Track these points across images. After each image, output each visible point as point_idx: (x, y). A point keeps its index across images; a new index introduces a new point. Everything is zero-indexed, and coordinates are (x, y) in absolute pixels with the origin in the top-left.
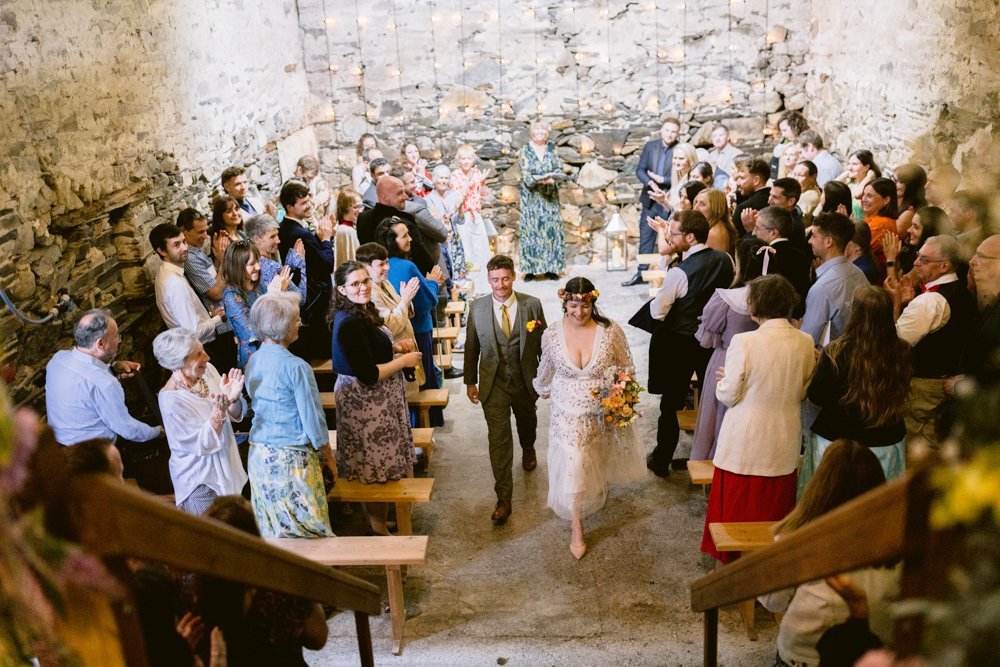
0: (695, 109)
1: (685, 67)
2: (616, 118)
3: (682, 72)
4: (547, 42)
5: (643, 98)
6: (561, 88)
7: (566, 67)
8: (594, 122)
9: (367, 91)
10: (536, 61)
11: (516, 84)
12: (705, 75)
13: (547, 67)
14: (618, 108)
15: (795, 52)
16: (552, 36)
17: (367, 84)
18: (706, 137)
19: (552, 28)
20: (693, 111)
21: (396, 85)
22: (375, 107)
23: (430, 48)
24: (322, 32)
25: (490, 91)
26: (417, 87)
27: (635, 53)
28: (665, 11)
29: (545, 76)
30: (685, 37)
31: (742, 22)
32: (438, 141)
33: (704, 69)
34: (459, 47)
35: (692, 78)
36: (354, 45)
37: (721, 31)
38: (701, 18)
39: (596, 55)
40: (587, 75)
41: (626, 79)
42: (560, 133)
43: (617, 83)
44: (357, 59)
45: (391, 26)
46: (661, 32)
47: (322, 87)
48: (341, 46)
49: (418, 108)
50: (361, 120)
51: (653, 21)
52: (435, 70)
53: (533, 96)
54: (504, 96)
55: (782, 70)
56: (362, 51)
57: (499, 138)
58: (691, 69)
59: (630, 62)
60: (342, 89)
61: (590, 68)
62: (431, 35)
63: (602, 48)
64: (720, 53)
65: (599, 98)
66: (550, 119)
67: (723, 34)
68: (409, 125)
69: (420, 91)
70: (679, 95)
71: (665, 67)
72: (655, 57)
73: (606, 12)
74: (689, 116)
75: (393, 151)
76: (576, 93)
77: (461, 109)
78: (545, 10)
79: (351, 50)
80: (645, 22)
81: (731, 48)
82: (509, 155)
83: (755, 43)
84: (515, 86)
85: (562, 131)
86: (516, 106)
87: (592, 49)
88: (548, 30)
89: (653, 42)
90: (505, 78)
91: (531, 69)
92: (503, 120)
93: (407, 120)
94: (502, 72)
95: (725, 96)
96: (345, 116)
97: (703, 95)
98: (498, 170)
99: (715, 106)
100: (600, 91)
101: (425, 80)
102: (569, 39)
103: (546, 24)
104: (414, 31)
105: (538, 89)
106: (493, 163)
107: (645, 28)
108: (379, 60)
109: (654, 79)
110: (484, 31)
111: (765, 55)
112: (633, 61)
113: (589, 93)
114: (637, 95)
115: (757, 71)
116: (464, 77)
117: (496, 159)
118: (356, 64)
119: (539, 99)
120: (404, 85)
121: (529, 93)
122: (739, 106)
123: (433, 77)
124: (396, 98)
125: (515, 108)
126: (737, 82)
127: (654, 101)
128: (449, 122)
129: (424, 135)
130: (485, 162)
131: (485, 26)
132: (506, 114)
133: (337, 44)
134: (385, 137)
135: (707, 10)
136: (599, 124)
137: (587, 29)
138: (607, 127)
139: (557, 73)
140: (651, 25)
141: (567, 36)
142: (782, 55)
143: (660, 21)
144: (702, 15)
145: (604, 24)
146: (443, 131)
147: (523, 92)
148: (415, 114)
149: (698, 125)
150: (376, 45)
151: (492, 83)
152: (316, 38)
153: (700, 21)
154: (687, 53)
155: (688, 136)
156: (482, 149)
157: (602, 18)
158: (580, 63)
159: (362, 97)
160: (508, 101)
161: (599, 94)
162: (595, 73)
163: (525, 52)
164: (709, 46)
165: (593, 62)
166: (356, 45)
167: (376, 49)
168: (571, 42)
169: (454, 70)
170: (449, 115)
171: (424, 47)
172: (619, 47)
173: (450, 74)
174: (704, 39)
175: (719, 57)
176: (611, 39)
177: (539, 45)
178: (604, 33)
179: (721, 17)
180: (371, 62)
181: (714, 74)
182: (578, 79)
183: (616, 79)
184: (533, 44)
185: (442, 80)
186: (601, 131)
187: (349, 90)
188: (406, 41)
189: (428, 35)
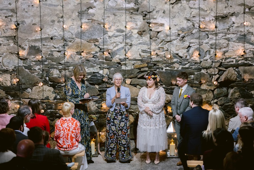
0: (222, 59)
1: (216, 34)
2: (174, 63)
3: (215, 38)
4: (132, 16)
5: (190, 52)
6: (140, 43)
7: (144, 31)
8: (160, 65)
9: (19, 39)
10: (126, 27)
11: (113, 40)
12: (228, 40)
13: (132, 31)
14: (175, 57)
16: (136, 12)
17: (20, 35)
18: (229, 77)
19: (136, 7)
20: (221, 61)
21: (38, 36)
22: (24, 49)
23: (61, 15)
25: (97, 43)
26: (52, 38)
27: (185, 24)
29: (131, 36)
30: (216, 16)
31: (252, 9)
32: (63, 72)
33: (228, 36)
34: (78, 16)
35: (220, 41)
36: (12, 11)
37: (238, 13)
38: (227, 5)
39: (162, 25)
40: (156, 37)
42: (139, 70)
43: (175, 42)
44: (14, 19)
46: (202, 13)
48: (5, 11)
49: (51, 51)
50: (14, 57)
51: (197, 6)
53: (123, 48)
54: (105, 47)
56: (18, 15)
57: (101, 72)
58: (220, 35)
59: (182, 30)
60: (4, 37)
61: (158, 32)
62: (62, 8)
63: (166, 21)
64: (238, 27)
65: (163, 51)
66: (133, 62)
67: (240, 15)
68: (46, 61)
69: (54, 41)
70: (212, 51)
71: (204, 34)
72: (198, 27)
74: (218, 64)
75: (34, 77)
76: (149, 47)
77: (79, 53)
79: (11, 14)
80: (192, 6)
81: (245, 24)
82: (107, 83)
84: (112, 41)
85: (140, 69)
86: (113, 53)
87: (160, 20)
88: (133, 9)
89: (197, 19)
90: (106, 36)
91: (122, 31)
92: (104, 61)
93: (44, 58)
94: (105, 32)
95: (241, 52)
96: (5, 54)
97: (227, 51)
98: (100, 91)
99: (235, 58)
101: (56, 34)
102: (146, 15)
103: (132, 5)
104: (51, 5)
105: (127, 44)
106: (97, 87)
107: (192, 10)
108: (28, 21)
109: (197, 41)
110: (95, 7)
112: (185, 29)
113: (157, 47)
114: (186, 50)
116: (81, 34)
117: (99, 84)
118: (13, 23)
119: (127, 50)
120: (43, 36)
121: (121, 46)
122: (250, 59)
123: (61, 33)
124: (38, 44)
125: (112, 54)
126: (248, 44)
127: (196, 54)
128: (70, 61)
129: (54, 68)
130: (92, 86)
131: (95, 4)
132: (106, 57)
134: (29, 68)
136: (163, 66)
137: (157, 9)
138: (168, 68)
139: (137, 35)
140: (196, 9)
141: (144, 13)
143: (202, 6)
144: (228, 4)
145: (167, 7)
146: (66, 66)
147: (118, 45)
148: (49, 55)
149: (224, 69)
150: (26, 12)
151: (99, 39)
153: (226, 8)
154: (218, 26)
155: (218, 76)
156: (90, 78)
158: (153, 29)
159: (16, 43)
160: (108, 50)
161: (163, 48)
162: (161, 36)
163: (119, 21)
164: (231, 23)
165: (160, 29)
166: (14, 11)
167: (27, 14)
168: (147, 17)
169: (75, 30)
170: (71, 57)
171: (57, 15)
172: (176, 21)
173: (72, 32)
174: (228, 18)
175: (238, 29)
176: (171, 16)
177: (128, 17)
178: (167, 12)
179: (239, 5)
180: (23, 22)
181: (234, 39)
182: (151, 38)
183: (174, 40)
184: (124, 17)
185: (67, 35)
186: (164, 70)
187: (8, 38)
188: (45, 11)
189: (60, 8)
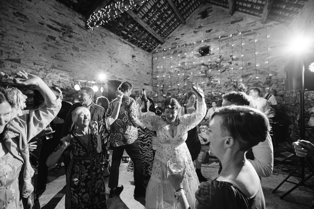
4: (205, 79)
6: (207, 89)
7: (209, 84)
8: (216, 98)
10: (202, 83)
13: (204, 84)
15: (279, 78)
16: (206, 77)
17: (164, 89)
19: (206, 75)
21: (170, 89)
22: (165, 94)
23: (178, 81)
24: (157, 79)
26: (174, 90)
27: (227, 80)
28: (236, 69)
29: (204, 86)
30: (242, 76)
31: (260, 71)
33: (248, 84)
34: (184, 80)
37: (253, 74)
39: (217, 81)
40: (215, 86)
41: (225, 87)
43: (223, 88)
44: (162, 84)
45: (170, 77)
46: (235, 75)
47: (155, 90)
49: (174, 94)
50: (162, 97)
51: (232, 72)
52: (178, 86)
55: (275, 84)
56: (164, 82)
59: (226, 82)
60: (159, 90)
64: (253, 80)
67: (254, 75)
69: (175, 90)
73: (219, 71)
76: (211, 90)
77: (183, 94)
78: (204, 71)
79: (161, 82)
80: (230, 72)
83: (265, 76)
87: (216, 79)
88: (204, 76)
89: (233, 78)
96: (159, 96)
100: (218, 90)
101: (176, 88)
102: (210, 78)
103: (204, 74)
104: (174, 78)
107: (230, 74)
108: (167, 84)
111: (268, 80)
113: (215, 90)
115: (266, 84)
116: (184, 87)
120: (171, 89)
123: (178, 87)
124: (170, 92)
128: (181, 97)
131: (190, 76)
133: (159, 81)
135: (249, 69)
137: (214, 75)
138: (220, 99)
139: (207, 86)
140: (232, 73)
142: (275, 79)
143: (234, 72)
144: (247, 70)
145: (219, 74)
148: (174, 95)
152: (155, 80)
154: (244, 80)
157: (218, 72)
158: (213, 83)
159: (163, 92)
161: (218, 91)
162: (217, 86)
163: (199, 81)
164: (250, 78)
165: (216, 83)
166: (162, 81)
167: (167, 82)
168: (211, 78)
169: (182, 86)
170: (181, 96)
171: (176, 81)
172: (223, 79)
173: (182, 87)
174: (248, 76)
175: (253, 81)
177: (202, 79)
178: (219, 76)
179: (253, 70)
180: (165, 85)
181: (252, 85)
182: (212, 87)
183: (222, 87)
184: (201, 79)
185: (180, 88)
186: (218, 100)
187: (161, 90)
188: (172, 80)
189: (177, 78)
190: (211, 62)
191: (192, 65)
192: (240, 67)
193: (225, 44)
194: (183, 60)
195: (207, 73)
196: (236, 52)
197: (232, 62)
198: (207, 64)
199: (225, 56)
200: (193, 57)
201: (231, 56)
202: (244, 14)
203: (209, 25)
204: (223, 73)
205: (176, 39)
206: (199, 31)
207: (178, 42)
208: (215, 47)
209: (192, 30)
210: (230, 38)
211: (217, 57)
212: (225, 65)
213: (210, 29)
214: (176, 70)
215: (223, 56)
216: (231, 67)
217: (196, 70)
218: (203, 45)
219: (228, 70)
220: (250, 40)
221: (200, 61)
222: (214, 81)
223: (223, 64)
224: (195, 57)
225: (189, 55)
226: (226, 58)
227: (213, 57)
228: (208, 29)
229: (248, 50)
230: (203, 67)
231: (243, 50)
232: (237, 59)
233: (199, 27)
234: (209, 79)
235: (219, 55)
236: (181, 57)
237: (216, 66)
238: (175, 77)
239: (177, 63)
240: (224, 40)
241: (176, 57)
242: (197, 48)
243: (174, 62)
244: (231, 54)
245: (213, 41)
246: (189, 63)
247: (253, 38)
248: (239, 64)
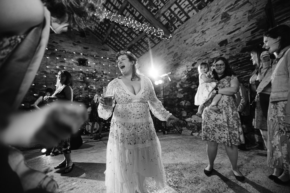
4: (83, 84)
13: (82, 88)
19: (84, 81)
29: (82, 90)
39: (93, 87)
40: (91, 91)
43: (97, 93)
45: (45, 76)
46: (105, 84)
53: (79, 94)
59: (99, 89)
63: (94, 86)
66: (82, 99)
73: (95, 79)
78: (82, 78)
87: (92, 86)
89: (104, 86)
91: (79, 88)
103: (82, 80)
104: (50, 78)
105: (80, 93)
113: (91, 94)
121: (78, 93)
137: (91, 82)
139: (84, 90)
140: (103, 83)
143: (105, 82)
147: (77, 93)
157: (94, 81)
161: (93, 94)
162: (93, 90)
163: (78, 85)
165: (92, 88)
167: (40, 81)
171: (53, 82)
172: (97, 86)
176: (95, 84)
177: (81, 84)
178: (94, 83)
182: (89, 91)
184: (79, 84)
189: (55, 79)
190: (88, 72)
191: (71, 71)
192: (108, 80)
193: (99, 62)
194: (62, 64)
195: (85, 79)
196: (106, 70)
197: (103, 75)
198: (85, 72)
199: (98, 70)
200: (72, 64)
201: (102, 71)
202: (109, 47)
203: (86, 44)
204: (97, 82)
205: (54, 42)
206: (77, 45)
207: (56, 46)
208: (92, 62)
209: (71, 42)
210: (102, 59)
211: (93, 69)
212: (99, 76)
213: (87, 47)
214: (53, 71)
215: (97, 69)
216: (103, 79)
217: (75, 75)
218: (82, 57)
219: (101, 81)
220: (113, 64)
221: (79, 69)
222: (90, 87)
223: (97, 76)
224: (74, 65)
225: (69, 61)
226: (99, 71)
227: (89, 69)
228: (85, 46)
229: (112, 70)
230: (81, 74)
231: (110, 70)
232: (106, 74)
233: (78, 42)
234: (86, 85)
235: (94, 68)
236: (60, 61)
237: (92, 76)
238: (52, 77)
239: (55, 64)
240: (98, 59)
241: (54, 58)
242: (77, 58)
243: (52, 63)
244: (102, 70)
245: (90, 57)
246: (68, 68)
247: (115, 64)
248: (107, 78)
